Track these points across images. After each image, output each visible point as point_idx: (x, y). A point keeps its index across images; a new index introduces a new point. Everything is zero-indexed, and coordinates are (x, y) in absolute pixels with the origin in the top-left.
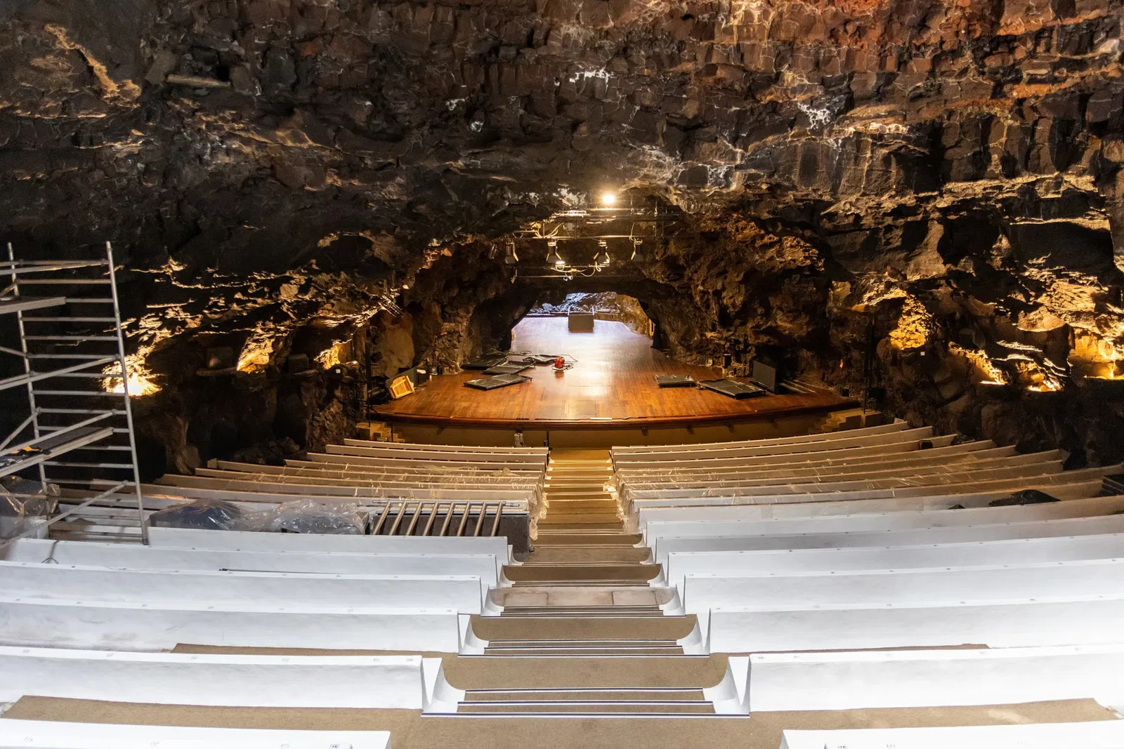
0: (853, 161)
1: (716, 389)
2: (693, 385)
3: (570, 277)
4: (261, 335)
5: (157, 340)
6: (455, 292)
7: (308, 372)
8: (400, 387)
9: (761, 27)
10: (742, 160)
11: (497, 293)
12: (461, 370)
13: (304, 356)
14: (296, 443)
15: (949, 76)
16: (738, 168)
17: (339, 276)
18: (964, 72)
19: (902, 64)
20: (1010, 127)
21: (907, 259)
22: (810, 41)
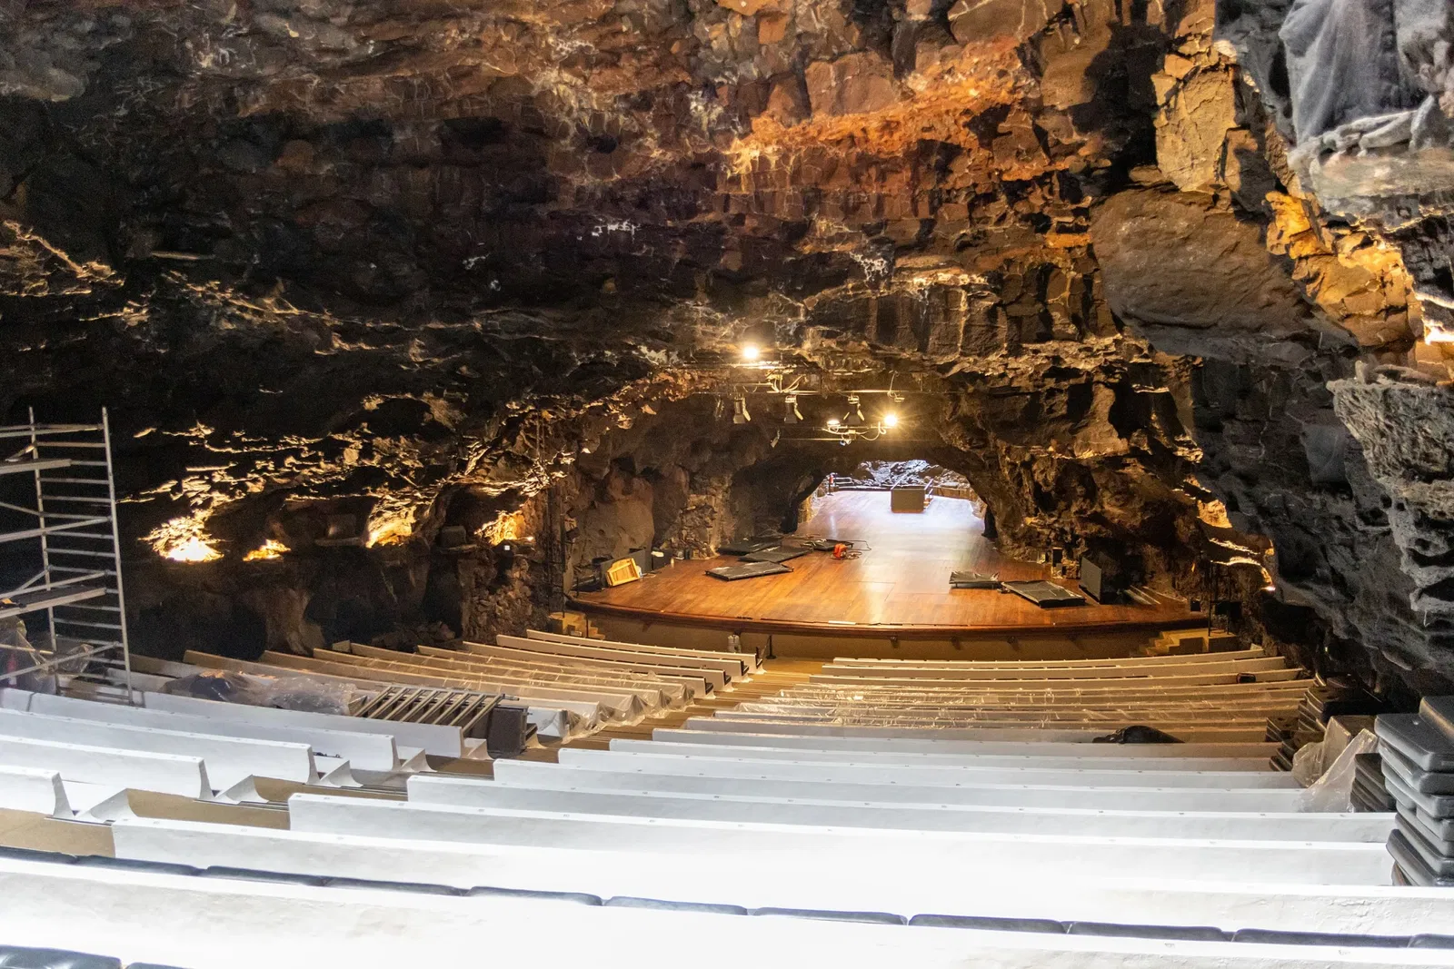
0: (942, 317)
1: (1021, 592)
2: (997, 586)
3: (848, 441)
4: (394, 503)
5: (215, 504)
6: (707, 457)
7: (464, 547)
8: (622, 572)
9: (781, 173)
10: (806, 315)
11: (758, 459)
12: (717, 555)
13: (461, 528)
14: (451, 629)
15: (986, 223)
16: (810, 324)
17: (399, 440)
18: (1002, 219)
19: (933, 210)
20: (1073, 280)
21: (1073, 431)
22: (836, 187)
